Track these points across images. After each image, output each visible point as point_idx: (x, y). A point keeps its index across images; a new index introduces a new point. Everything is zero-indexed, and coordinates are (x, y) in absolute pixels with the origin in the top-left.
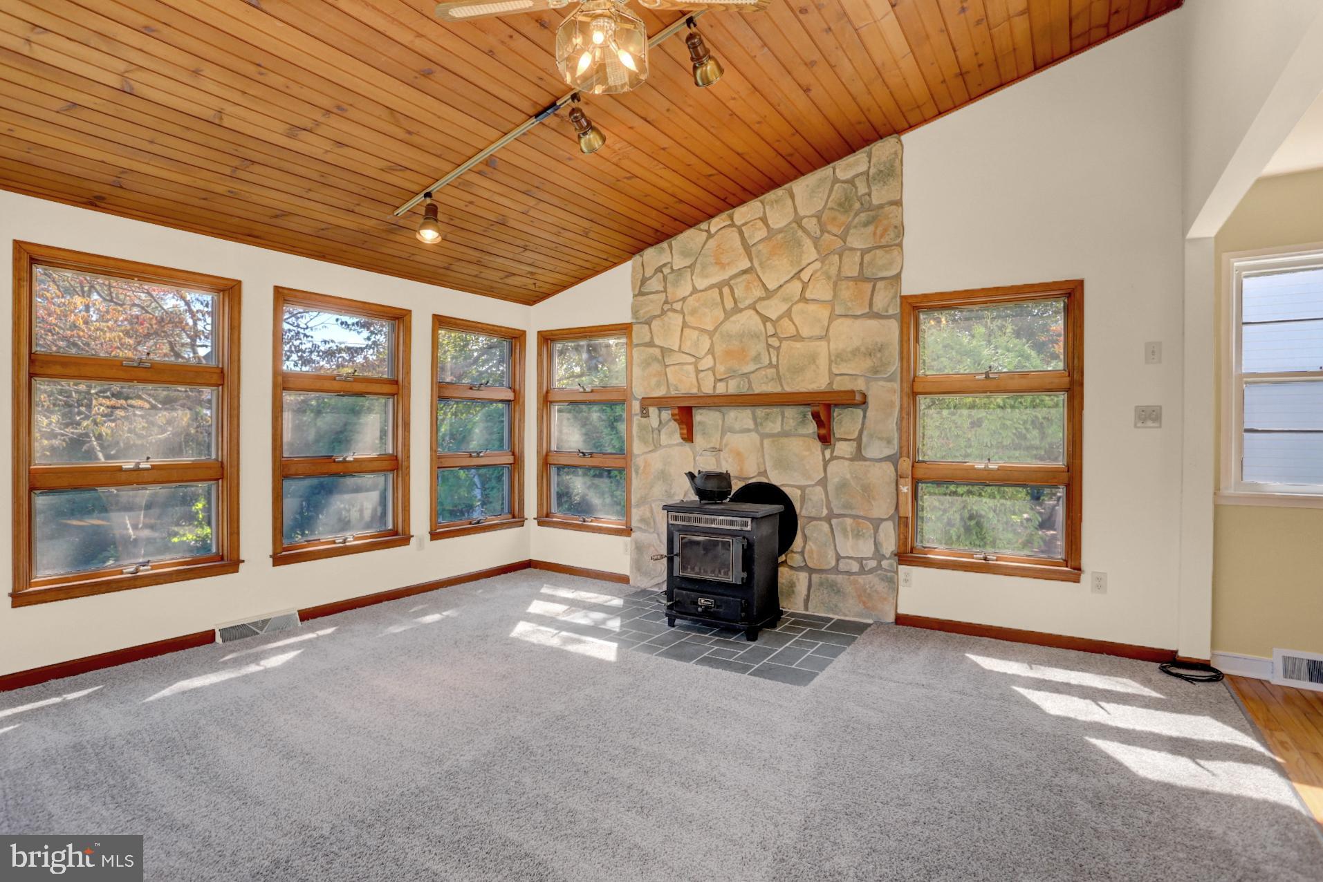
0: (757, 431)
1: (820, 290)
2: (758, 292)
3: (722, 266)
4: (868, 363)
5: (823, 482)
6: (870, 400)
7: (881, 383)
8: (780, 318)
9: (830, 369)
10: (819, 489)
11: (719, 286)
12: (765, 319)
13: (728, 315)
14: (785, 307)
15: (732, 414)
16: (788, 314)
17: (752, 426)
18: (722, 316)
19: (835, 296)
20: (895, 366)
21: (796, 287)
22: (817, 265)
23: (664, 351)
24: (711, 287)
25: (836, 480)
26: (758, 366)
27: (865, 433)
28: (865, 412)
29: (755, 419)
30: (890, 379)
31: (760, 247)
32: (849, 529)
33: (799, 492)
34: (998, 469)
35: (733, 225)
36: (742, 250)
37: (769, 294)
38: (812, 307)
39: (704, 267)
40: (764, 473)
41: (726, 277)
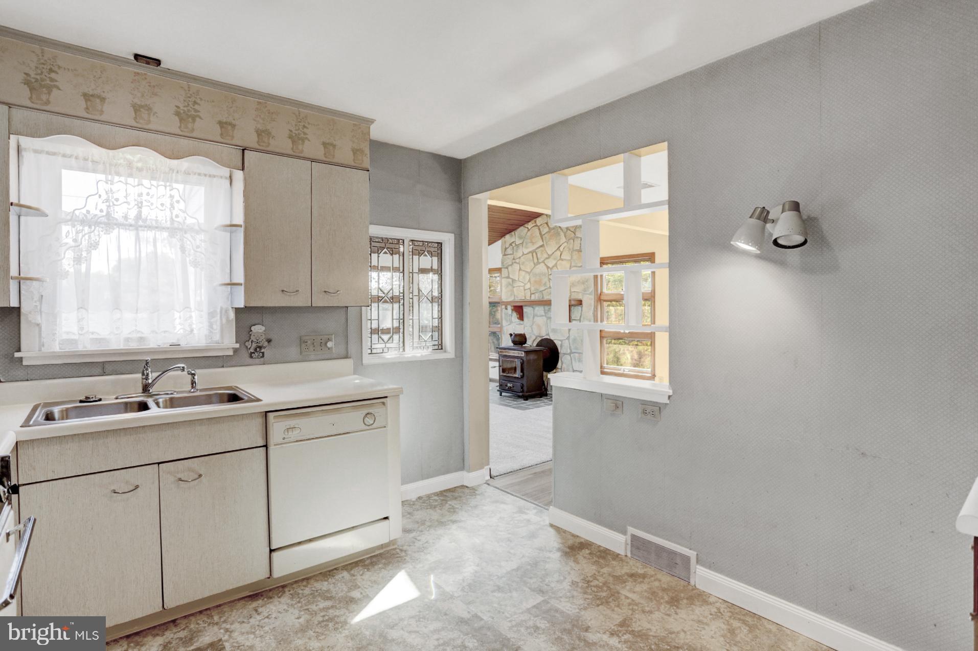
0: (545, 316)
1: (566, 256)
2: (545, 256)
3: (533, 243)
4: (582, 287)
5: (568, 338)
6: (584, 303)
7: (588, 296)
8: (553, 267)
9: (570, 290)
10: (567, 341)
11: (532, 252)
12: (548, 267)
13: (535, 265)
14: (554, 262)
15: (537, 308)
16: (556, 265)
17: (544, 314)
18: (533, 265)
19: (572, 258)
20: (592, 289)
21: (558, 253)
22: (566, 244)
23: (513, 280)
24: (530, 252)
25: (572, 337)
26: (546, 288)
27: (582, 317)
28: (582, 307)
29: (545, 310)
30: (590, 294)
31: (546, 235)
32: (577, 358)
33: (560, 342)
34: (629, 333)
35: (536, 226)
36: (540, 237)
37: (549, 256)
38: (564, 262)
39: (527, 244)
40: (548, 334)
41: (534, 248)
